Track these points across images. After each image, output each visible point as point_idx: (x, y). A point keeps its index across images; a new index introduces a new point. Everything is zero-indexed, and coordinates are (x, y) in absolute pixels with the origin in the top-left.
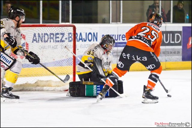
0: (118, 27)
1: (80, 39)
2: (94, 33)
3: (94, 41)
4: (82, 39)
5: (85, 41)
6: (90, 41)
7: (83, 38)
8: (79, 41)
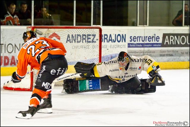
0: (144, 29)
1: (110, 40)
2: (123, 35)
3: (122, 42)
4: (111, 40)
5: (115, 42)
6: (119, 42)
7: (113, 39)
8: (109, 42)
